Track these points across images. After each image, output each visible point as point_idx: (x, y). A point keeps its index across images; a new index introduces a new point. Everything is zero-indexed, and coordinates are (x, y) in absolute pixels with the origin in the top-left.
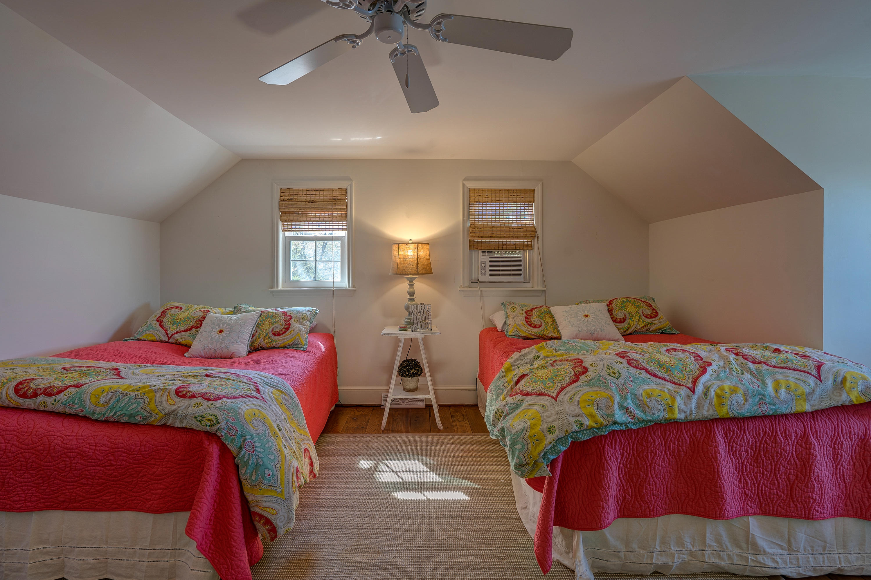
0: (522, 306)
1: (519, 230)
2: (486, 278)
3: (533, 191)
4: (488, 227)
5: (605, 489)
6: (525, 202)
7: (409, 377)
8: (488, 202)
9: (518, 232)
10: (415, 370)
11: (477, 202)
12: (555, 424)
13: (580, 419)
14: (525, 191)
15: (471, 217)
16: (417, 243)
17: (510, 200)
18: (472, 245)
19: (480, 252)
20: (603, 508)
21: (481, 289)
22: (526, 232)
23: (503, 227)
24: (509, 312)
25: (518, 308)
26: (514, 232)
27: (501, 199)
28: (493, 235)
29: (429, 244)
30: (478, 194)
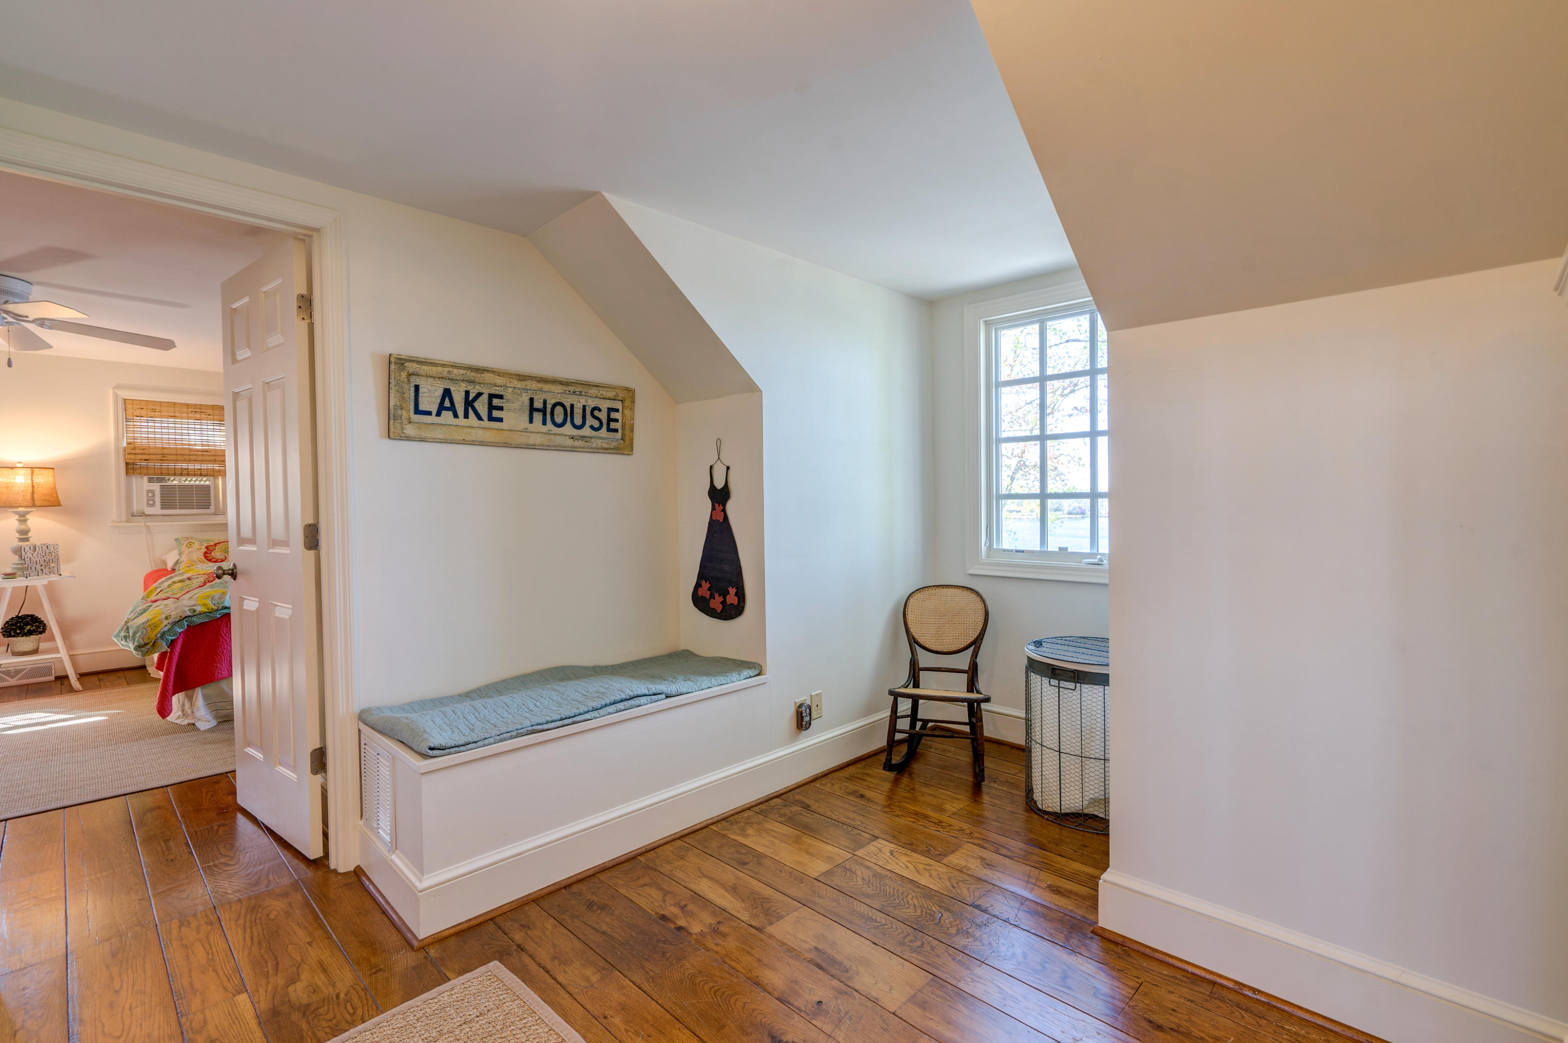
0: (201, 542)
1: (205, 453)
2: (157, 510)
3: (222, 408)
4: (156, 448)
5: (219, 655)
6: (213, 420)
7: (22, 636)
8: (155, 417)
9: (203, 455)
10: (33, 626)
11: (137, 416)
12: (172, 614)
13: (193, 608)
14: (214, 407)
15: (128, 435)
16: (32, 468)
17: (190, 417)
18: (131, 468)
19: (146, 478)
20: (217, 667)
21: (147, 524)
22: (215, 456)
23: (180, 449)
24: (184, 548)
25: (197, 543)
26: (196, 455)
27: (176, 415)
28: (165, 458)
29: (53, 469)
30: (139, 407)
